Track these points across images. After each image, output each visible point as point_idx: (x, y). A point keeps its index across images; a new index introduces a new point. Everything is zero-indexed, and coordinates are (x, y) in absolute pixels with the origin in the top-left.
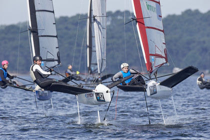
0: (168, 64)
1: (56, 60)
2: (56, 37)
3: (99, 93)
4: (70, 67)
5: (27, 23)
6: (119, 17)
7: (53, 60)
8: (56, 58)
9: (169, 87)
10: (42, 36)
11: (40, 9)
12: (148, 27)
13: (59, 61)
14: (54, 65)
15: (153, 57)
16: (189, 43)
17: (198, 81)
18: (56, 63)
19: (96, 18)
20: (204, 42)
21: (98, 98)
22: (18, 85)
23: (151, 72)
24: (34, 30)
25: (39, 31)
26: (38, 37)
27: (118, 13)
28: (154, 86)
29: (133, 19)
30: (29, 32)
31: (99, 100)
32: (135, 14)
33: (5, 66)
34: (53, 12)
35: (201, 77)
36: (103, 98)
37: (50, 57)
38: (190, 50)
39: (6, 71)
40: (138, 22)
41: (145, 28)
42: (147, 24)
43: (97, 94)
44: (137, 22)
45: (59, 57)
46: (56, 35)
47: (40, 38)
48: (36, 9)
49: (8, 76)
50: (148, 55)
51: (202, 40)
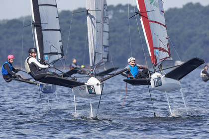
0: (171, 59)
1: (60, 54)
2: (60, 30)
3: (90, 86)
4: (75, 61)
5: (30, 17)
6: (121, 11)
7: (57, 54)
8: (60, 51)
9: (176, 79)
10: (46, 30)
11: (42, 3)
12: (152, 21)
13: (62, 54)
14: (58, 59)
15: (157, 51)
16: (190, 36)
17: (201, 74)
18: (60, 56)
19: (89, 12)
20: (206, 35)
21: (90, 91)
22: (22, 79)
23: (156, 65)
24: (38, 24)
25: (42, 25)
26: (42, 31)
27: (120, 6)
28: (159, 78)
29: (137, 13)
30: (32, 26)
31: (90, 93)
32: (138, 8)
33: (10, 60)
34: (56, 6)
35: (205, 70)
36: (94, 91)
37: (53, 50)
38: (191, 43)
39: (11, 65)
40: (142, 16)
41: (149, 21)
42: (150, 18)
43: (89, 87)
44: (140, 15)
45: (62, 50)
46: (59, 29)
47: (44, 32)
48: (39, 4)
49: (13, 69)
50: (152, 48)
51: (203, 33)
